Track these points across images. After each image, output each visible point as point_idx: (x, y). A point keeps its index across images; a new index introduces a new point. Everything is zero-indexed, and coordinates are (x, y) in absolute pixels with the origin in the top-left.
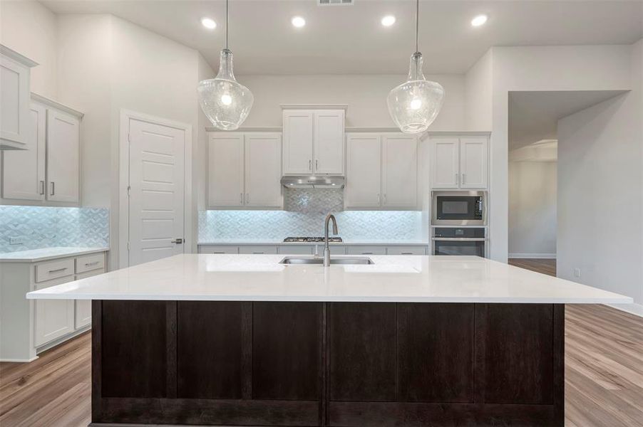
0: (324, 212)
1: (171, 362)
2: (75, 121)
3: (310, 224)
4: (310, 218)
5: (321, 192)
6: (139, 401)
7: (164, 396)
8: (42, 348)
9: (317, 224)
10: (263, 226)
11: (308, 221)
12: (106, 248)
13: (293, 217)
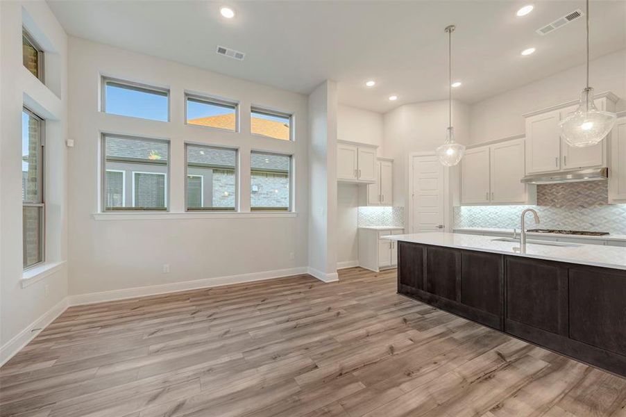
0: (585, 205)
1: (425, 275)
2: (390, 164)
3: (565, 218)
4: (566, 211)
5: (582, 185)
6: (414, 289)
7: (423, 290)
8: (382, 268)
9: (575, 218)
10: (511, 219)
11: (563, 214)
12: (403, 228)
13: (544, 211)
